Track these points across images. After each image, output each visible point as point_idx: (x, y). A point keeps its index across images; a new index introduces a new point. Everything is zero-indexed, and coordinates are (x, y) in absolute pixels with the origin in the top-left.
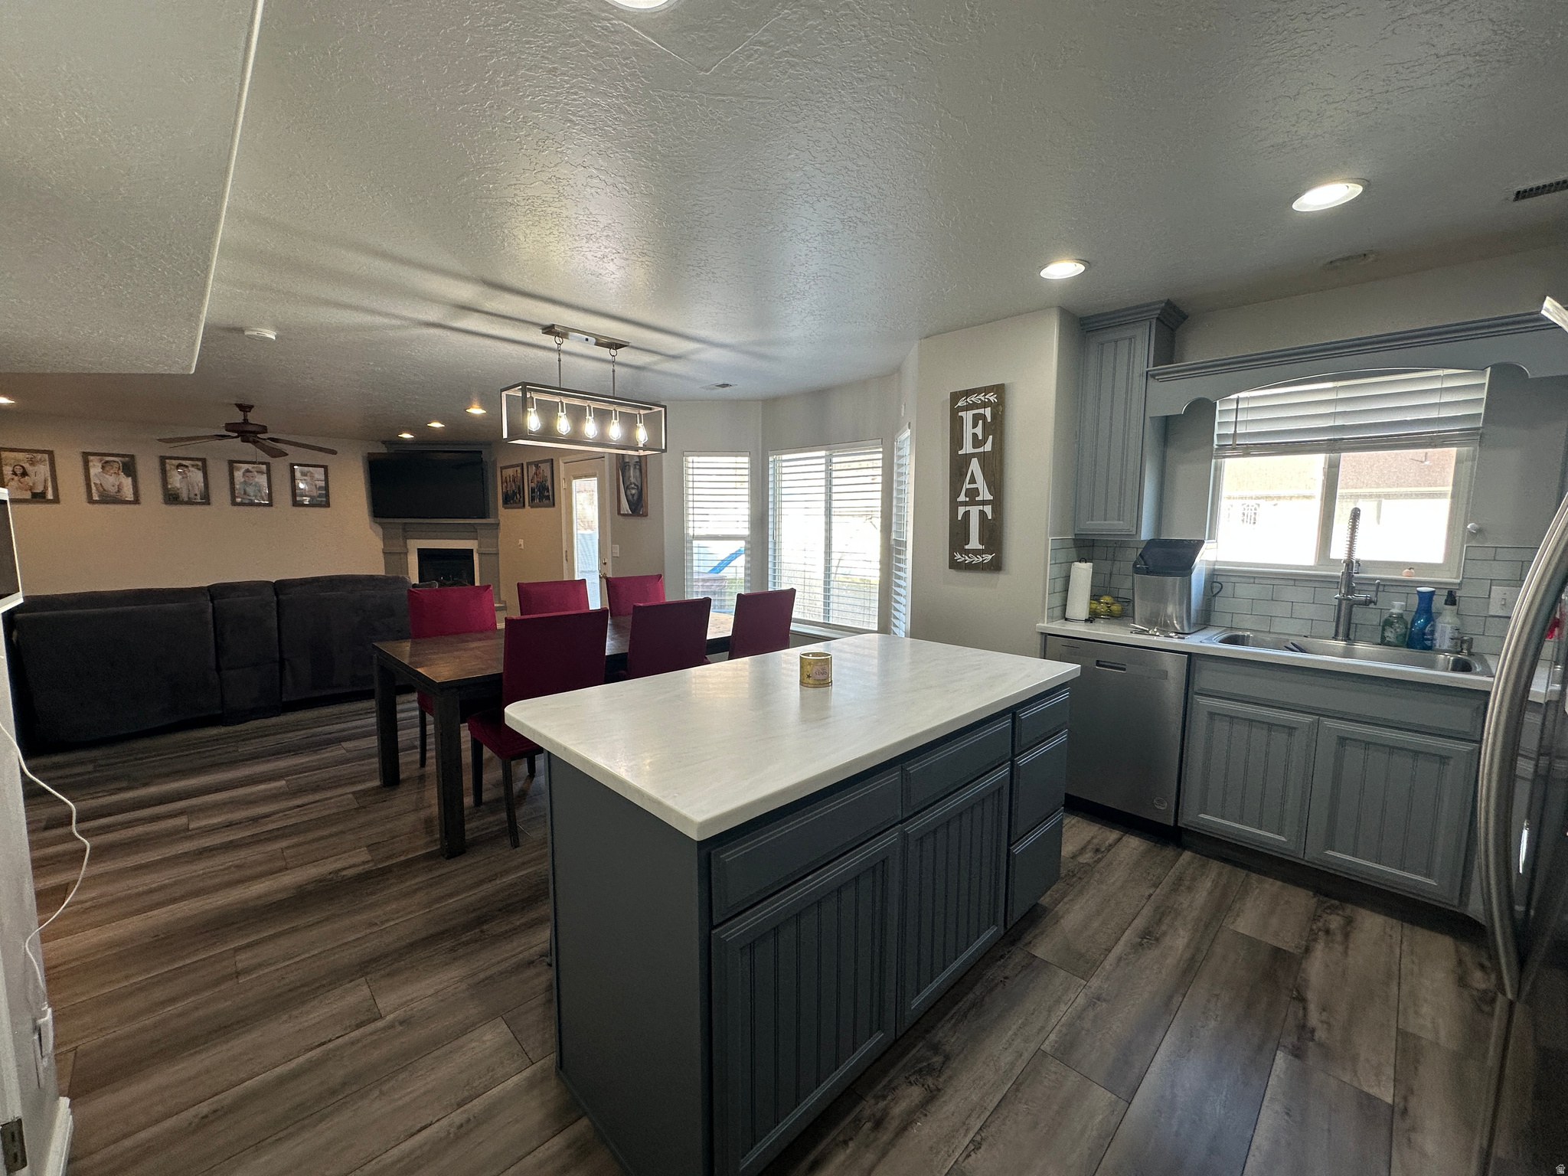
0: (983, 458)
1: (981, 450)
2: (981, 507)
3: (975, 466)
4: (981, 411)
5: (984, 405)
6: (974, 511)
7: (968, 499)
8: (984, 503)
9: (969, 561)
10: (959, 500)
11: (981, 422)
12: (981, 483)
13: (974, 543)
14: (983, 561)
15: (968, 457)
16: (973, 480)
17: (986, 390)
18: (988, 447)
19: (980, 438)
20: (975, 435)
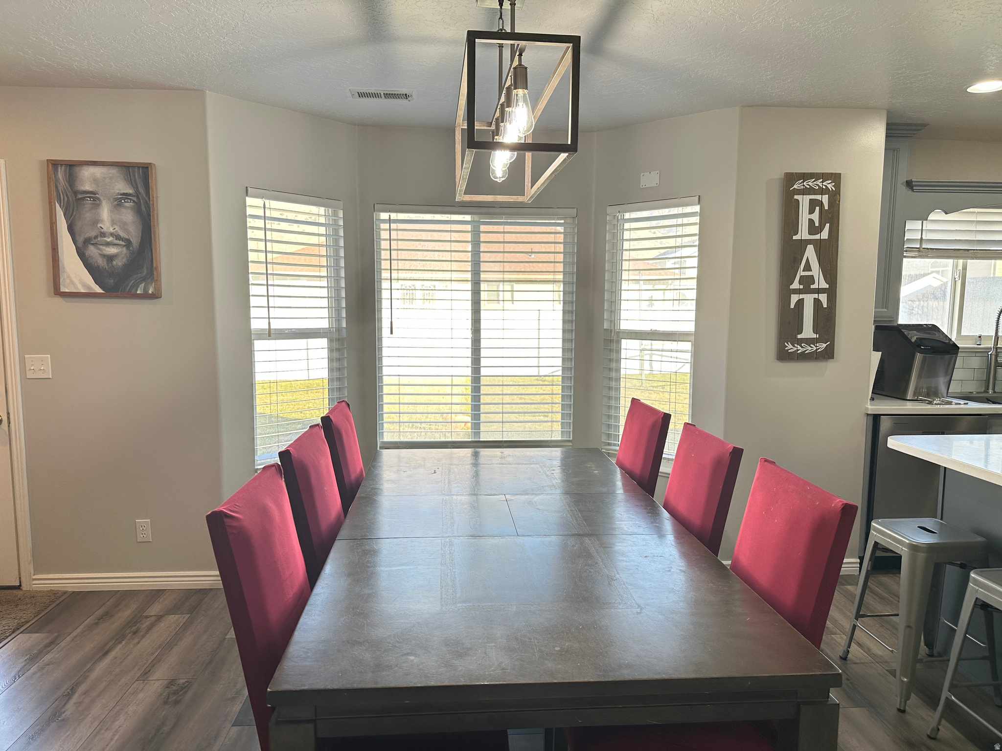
0: (819, 246)
1: (817, 237)
2: (816, 296)
3: (810, 253)
4: (819, 197)
5: (822, 191)
6: (809, 300)
7: (802, 287)
8: (819, 291)
9: (801, 350)
10: (792, 287)
11: (817, 208)
12: (816, 271)
13: (808, 332)
14: (817, 350)
15: (804, 243)
16: (808, 268)
17: (825, 176)
18: (825, 234)
19: (817, 224)
20: (811, 222)
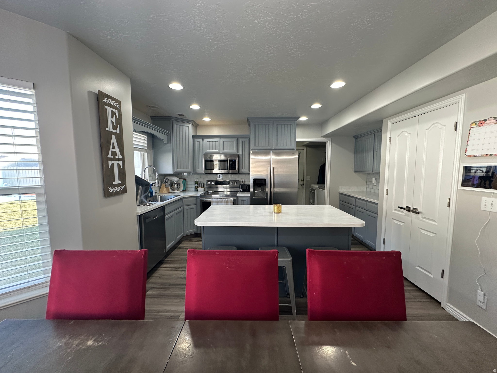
0: (116, 136)
1: (116, 131)
2: (118, 162)
3: (114, 139)
4: (114, 110)
7: (112, 157)
8: (119, 159)
9: (115, 190)
10: (108, 157)
11: (114, 116)
12: (117, 149)
13: (117, 181)
14: (121, 189)
15: (111, 133)
16: (114, 147)
17: (115, 100)
19: (115, 125)
20: (112, 122)
